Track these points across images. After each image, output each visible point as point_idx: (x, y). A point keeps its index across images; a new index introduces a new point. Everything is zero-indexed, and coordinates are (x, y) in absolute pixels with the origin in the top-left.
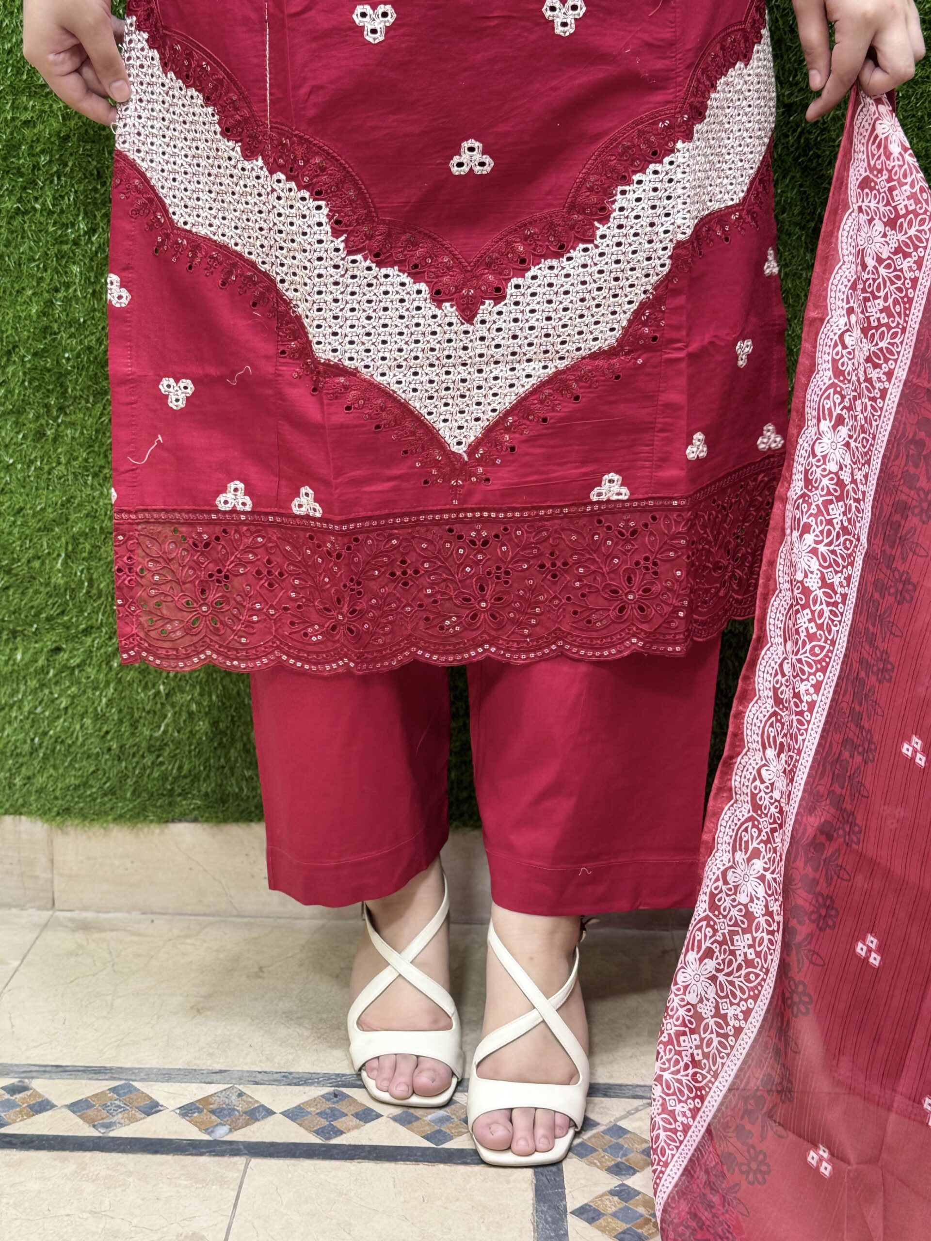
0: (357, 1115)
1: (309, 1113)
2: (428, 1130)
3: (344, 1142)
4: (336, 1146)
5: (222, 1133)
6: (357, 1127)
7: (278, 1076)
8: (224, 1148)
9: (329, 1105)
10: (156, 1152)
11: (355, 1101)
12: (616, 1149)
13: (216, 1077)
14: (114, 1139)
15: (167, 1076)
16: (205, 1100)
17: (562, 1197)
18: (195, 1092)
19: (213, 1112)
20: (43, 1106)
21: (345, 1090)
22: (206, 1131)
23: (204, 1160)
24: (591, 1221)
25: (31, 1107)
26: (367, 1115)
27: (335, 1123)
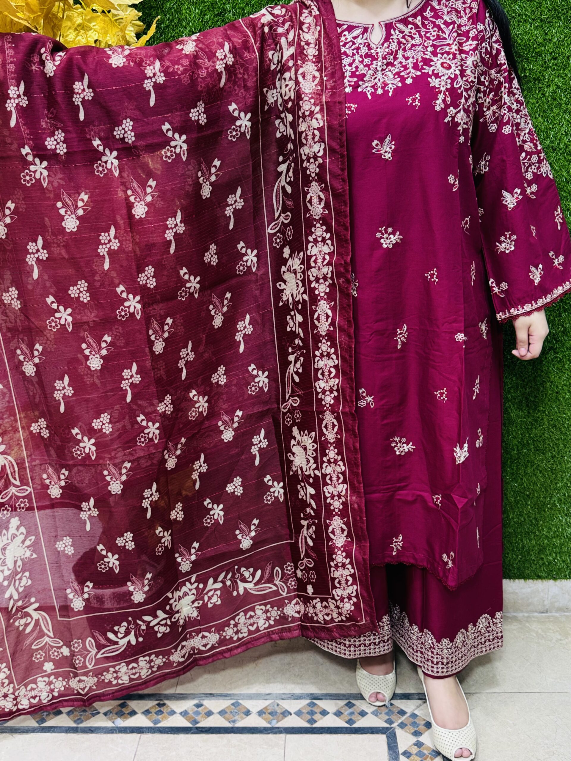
0: (321, 713)
1: (304, 713)
2: (347, 719)
3: (318, 726)
4: (315, 728)
5: (274, 723)
6: (322, 719)
7: (290, 696)
8: (277, 730)
9: (310, 708)
10: (253, 733)
11: (319, 706)
12: (414, 724)
13: (268, 697)
14: (238, 728)
15: (251, 697)
16: (266, 708)
17: (397, 747)
18: (261, 704)
19: (269, 713)
20: (209, 713)
21: (315, 701)
22: (269, 723)
23: (270, 736)
24: (408, 757)
25: (206, 714)
26: (324, 713)
27: (313, 717)
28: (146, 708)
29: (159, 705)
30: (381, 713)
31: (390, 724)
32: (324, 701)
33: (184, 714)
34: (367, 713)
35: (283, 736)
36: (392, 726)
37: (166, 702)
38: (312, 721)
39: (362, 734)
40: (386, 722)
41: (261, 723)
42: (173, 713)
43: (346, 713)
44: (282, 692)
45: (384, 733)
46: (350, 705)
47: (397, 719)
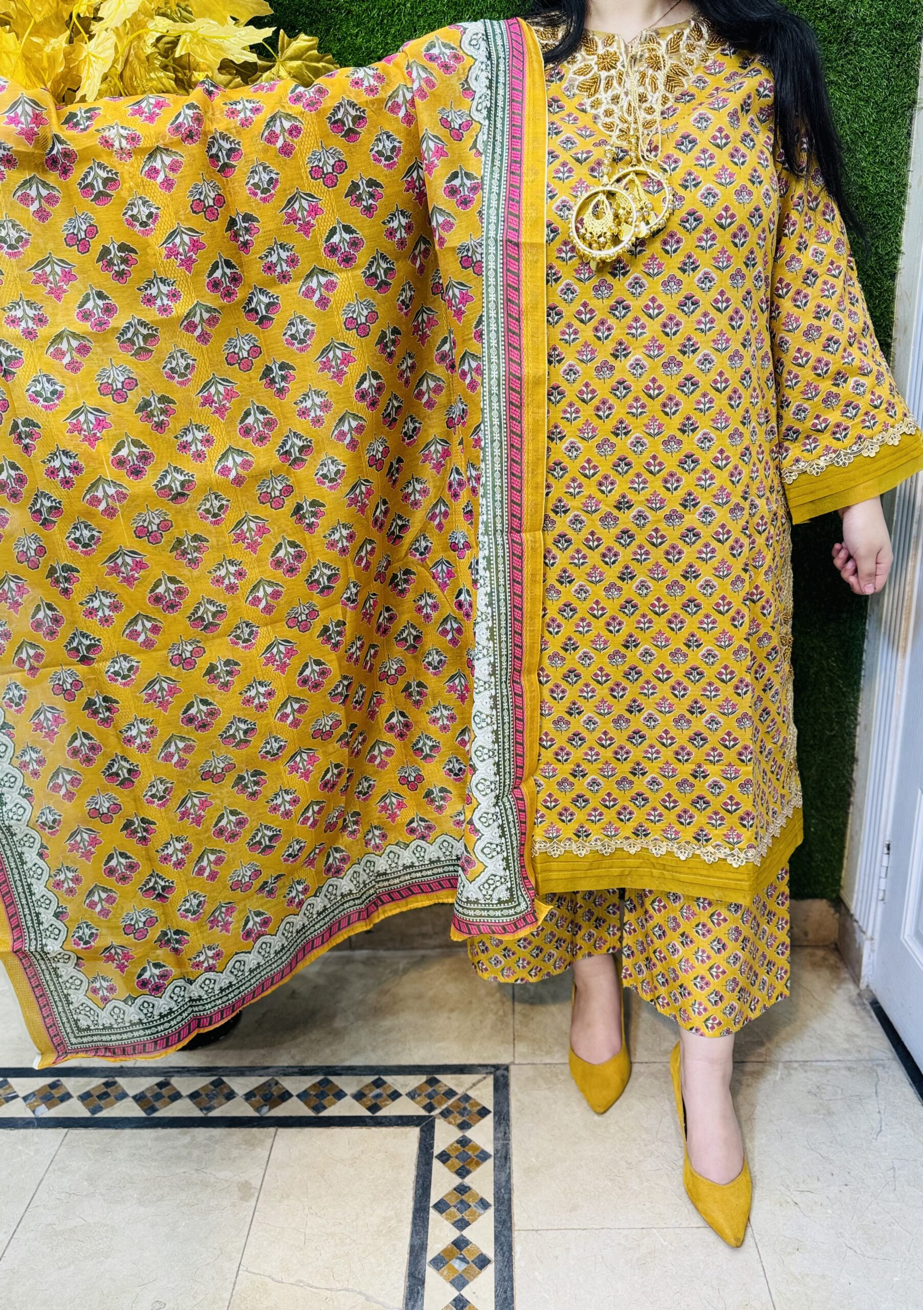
0: (334, 1095)
1: (310, 1095)
2: (369, 1103)
3: (327, 1115)
4: (322, 1118)
5: (266, 1112)
6: (334, 1103)
7: (296, 1070)
8: (266, 1121)
9: (321, 1088)
10: (231, 1126)
11: (334, 1085)
12: (464, 1111)
13: (266, 1071)
14: (212, 1118)
15: (240, 1072)
16: (259, 1088)
17: (432, 1147)
18: (254, 1082)
19: (262, 1096)
20: (176, 1096)
21: (331, 1078)
22: (258, 1110)
23: (255, 1130)
24: (444, 1162)
25: (171, 1097)
27: (322, 1102)
28: (88, 1089)
29: (107, 1085)
30: (418, 1096)
31: (430, 1111)
32: (343, 1077)
33: (139, 1099)
34: (399, 1095)
35: (272, 1130)
36: (431, 1114)
37: (117, 1079)
38: (318, 1108)
39: (386, 1126)
40: (424, 1108)
41: (248, 1111)
42: (124, 1095)
43: (371, 1095)
44: (287, 1064)
45: (417, 1125)
46: (378, 1084)
47: (440, 1104)
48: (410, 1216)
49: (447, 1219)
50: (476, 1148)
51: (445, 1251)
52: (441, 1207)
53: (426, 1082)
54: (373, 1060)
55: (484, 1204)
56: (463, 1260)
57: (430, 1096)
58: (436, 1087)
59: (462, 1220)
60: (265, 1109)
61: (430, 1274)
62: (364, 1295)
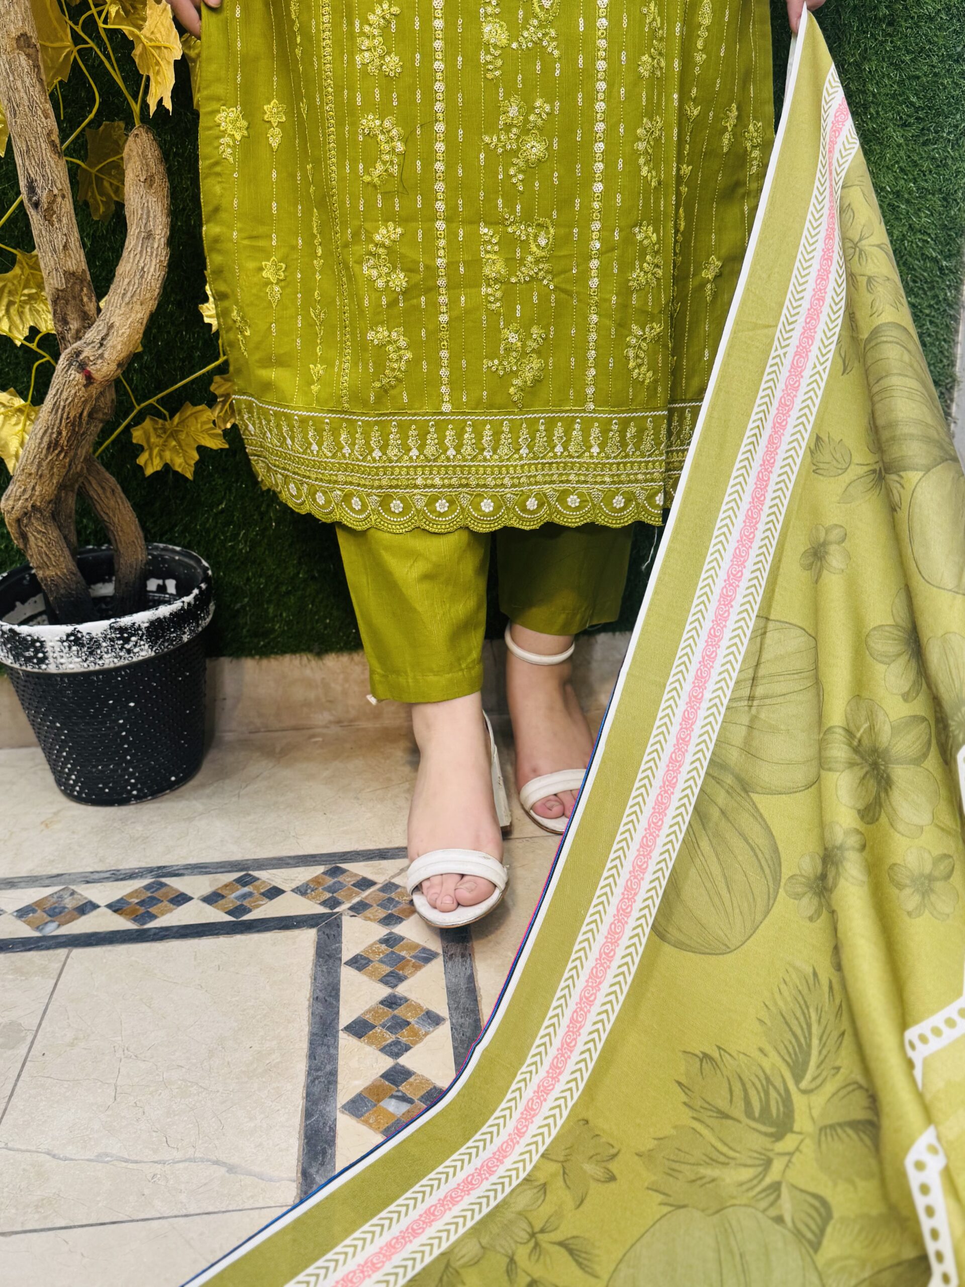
0: (171, 900)
1: (128, 903)
2: (231, 906)
3: (157, 926)
4: (149, 930)
5: (52, 930)
6: (171, 911)
7: (107, 875)
8: (51, 942)
9: (150, 895)
11: (171, 888)
12: (388, 902)
13: (54, 880)
16: (40, 902)
17: (339, 950)
18: (32, 895)
19: (45, 911)
21: (164, 880)
22: (37, 928)
24: (359, 969)
26: (181, 899)
27: (150, 910)
30: (312, 890)
31: (332, 907)
32: (186, 878)
34: (281, 892)
35: (62, 952)
36: (335, 911)
38: (143, 919)
39: (259, 931)
40: (324, 903)
41: (18, 931)
43: (234, 895)
44: (91, 870)
45: (312, 926)
46: (243, 881)
47: (349, 897)
48: (303, 1046)
49: (370, 1043)
50: (413, 946)
51: (369, 1089)
52: (359, 1029)
53: (323, 873)
54: (237, 854)
55: (434, 1019)
56: (404, 1099)
57: (331, 889)
58: (341, 878)
59: (397, 1043)
60: (53, 926)
61: (345, 1125)
62: (224, 1164)
